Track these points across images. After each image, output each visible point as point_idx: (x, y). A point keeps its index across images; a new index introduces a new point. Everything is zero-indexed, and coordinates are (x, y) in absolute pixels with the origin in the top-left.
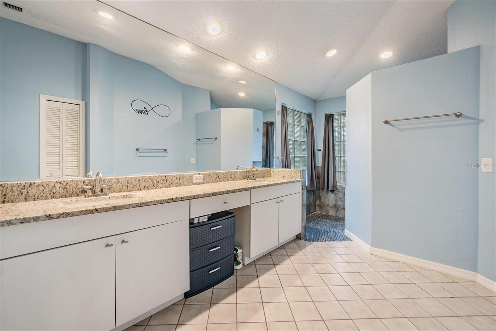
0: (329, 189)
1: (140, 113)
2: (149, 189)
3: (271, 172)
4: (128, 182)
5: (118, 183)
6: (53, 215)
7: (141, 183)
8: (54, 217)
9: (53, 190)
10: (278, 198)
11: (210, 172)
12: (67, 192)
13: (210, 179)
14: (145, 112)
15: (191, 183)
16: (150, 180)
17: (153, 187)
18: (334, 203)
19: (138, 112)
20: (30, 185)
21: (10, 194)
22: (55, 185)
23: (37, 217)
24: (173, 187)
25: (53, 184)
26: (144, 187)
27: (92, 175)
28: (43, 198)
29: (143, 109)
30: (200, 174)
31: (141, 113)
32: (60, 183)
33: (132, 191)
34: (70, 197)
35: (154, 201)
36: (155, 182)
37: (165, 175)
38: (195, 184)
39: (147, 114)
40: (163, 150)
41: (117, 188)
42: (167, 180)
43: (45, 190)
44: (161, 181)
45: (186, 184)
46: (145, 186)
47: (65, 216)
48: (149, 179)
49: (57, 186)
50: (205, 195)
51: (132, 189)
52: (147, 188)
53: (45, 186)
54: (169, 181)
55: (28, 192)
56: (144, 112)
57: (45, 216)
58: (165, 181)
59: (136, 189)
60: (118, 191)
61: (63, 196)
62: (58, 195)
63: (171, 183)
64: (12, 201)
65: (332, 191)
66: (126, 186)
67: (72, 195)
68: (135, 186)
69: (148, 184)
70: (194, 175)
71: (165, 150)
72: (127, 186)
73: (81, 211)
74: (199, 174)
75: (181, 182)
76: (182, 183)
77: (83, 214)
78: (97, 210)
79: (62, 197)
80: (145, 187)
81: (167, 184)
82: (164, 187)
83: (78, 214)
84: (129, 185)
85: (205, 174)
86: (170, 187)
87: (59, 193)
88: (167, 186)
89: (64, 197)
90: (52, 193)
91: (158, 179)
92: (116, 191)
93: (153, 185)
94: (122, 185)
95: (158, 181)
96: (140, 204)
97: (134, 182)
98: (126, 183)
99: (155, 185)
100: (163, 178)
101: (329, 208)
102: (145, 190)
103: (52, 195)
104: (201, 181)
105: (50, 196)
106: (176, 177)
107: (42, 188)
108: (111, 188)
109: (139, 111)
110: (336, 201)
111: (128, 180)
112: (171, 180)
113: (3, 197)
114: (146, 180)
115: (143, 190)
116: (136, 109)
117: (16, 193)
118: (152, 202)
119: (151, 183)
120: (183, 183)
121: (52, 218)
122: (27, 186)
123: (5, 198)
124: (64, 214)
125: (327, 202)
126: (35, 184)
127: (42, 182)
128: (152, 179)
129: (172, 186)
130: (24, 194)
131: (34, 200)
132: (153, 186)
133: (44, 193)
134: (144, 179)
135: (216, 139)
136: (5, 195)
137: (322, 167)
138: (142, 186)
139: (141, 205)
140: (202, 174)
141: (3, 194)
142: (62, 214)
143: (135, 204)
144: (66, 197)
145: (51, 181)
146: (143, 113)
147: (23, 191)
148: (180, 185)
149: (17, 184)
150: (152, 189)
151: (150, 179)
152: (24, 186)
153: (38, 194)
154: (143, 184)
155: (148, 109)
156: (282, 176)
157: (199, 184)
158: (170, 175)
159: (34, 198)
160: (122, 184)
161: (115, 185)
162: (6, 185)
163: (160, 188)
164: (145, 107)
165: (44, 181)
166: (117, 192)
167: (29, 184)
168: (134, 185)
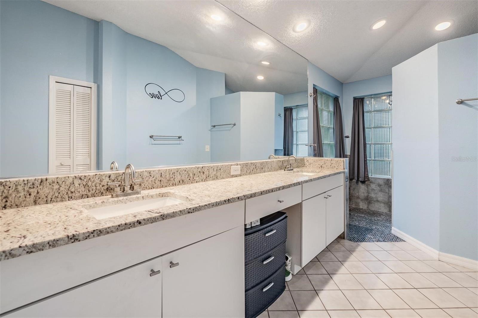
0: (360, 179)
1: (154, 98)
2: (184, 184)
3: (305, 161)
4: (161, 176)
5: (150, 177)
6: (78, 235)
7: (176, 177)
8: (81, 238)
9: (71, 187)
10: (324, 192)
11: (248, 162)
12: (89, 190)
13: (247, 170)
14: (159, 96)
15: (228, 176)
16: (186, 172)
17: (189, 181)
18: (366, 194)
19: (152, 97)
20: (41, 182)
21: (14, 196)
22: (73, 181)
23: (54, 240)
24: (210, 180)
25: (71, 180)
26: (179, 181)
27: (117, 167)
28: (58, 199)
29: (156, 93)
30: (237, 165)
31: (155, 98)
32: (80, 179)
33: (166, 186)
34: (92, 196)
35: (209, 204)
36: (191, 175)
37: (202, 166)
38: (233, 176)
39: (161, 99)
40: (178, 138)
41: (149, 183)
42: (204, 173)
43: (61, 189)
44: (197, 173)
45: (224, 177)
46: (180, 180)
47: (96, 235)
48: (184, 171)
49: (77, 182)
50: (262, 193)
51: (166, 184)
52: (183, 182)
53: (61, 183)
54: (206, 173)
55: (38, 193)
56: (158, 97)
57: (67, 238)
58: (202, 174)
59: (171, 184)
60: (150, 187)
61: (84, 196)
62: (77, 195)
63: (208, 176)
64: (17, 205)
65: (363, 182)
66: (159, 180)
67: (95, 195)
68: (169, 180)
69: (183, 178)
70: (232, 166)
71: (179, 137)
72: (161, 181)
73: (119, 226)
74: (236, 164)
75: (218, 174)
76: (219, 176)
77: (122, 230)
78: (140, 223)
79: (82, 197)
80: (181, 182)
81: (204, 177)
82: (201, 181)
83: (114, 230)
84: (162, 179)
85: (242, 164)
86: (206, 181)
87: (79, 192)
88: (203, 180)
89: (85, 198)
90: (69, 193)
91: (195, 172)
92: (147, 187)
93: (188, 179)
94: (155, 180)
95: (195, 174)
96: (193, 210)
97: (168, 176)
98: (159, 177)
99: (191, 179)
100: (199, 170)
101: (359, 201)
102: (180, 185)
103: (70, 195)
104: (239, 172)
105: (67, 196)
106: (214, 169)
107: (56, 187)
108: (142, 184)
109: (153, 96)
110: (368, 192)
111: (161, 173)
112: (208, 172)
113: (4, 200)
114: (181, 173)
115: (178, 185)
116: (150, 93)
117: (22, 194)
118: (206, 205)
119: (187, 176)
120: (220, 175)
121: (77, 239)
122: (37, 184)
123: (7, 201)
124: (95, 232)
125: (357, 194)
126: (48, 181)
127: (57, 178)
128: (187, 172)
129: (209, 179)
130: (33, 195)
131: (47, 202)
132: (189, 179)
133: (59, 193)
134: (179, 172)
135: (235, 125)
136: (6, 197)
137: (350, 156)
138: (177, 180)
140: (240, 165)
141: (4, 195)
142: (92, 233)
143: (187, 210)
144: (87, 197)
145: (69, 176)
146: (157, 97)
147: (31, 190)
148: (217, 178)
149: (24, 181)
150: (188, 183)
151: (185, 171)
152: (33, 184)
153: (51, 194)
154: (178, 178)
155: (162, 93)
156: (320, 166)
157: (236, 176)
158: (207, 166)
159: (45, 199)
160: (154, 178)
161: (146, 179)
162: (8, 183)
163: (197, 182)
164: (159, 92)
165: (59, 176)
166: (148, 188)
167: (40, 181)
168: (168, 179)
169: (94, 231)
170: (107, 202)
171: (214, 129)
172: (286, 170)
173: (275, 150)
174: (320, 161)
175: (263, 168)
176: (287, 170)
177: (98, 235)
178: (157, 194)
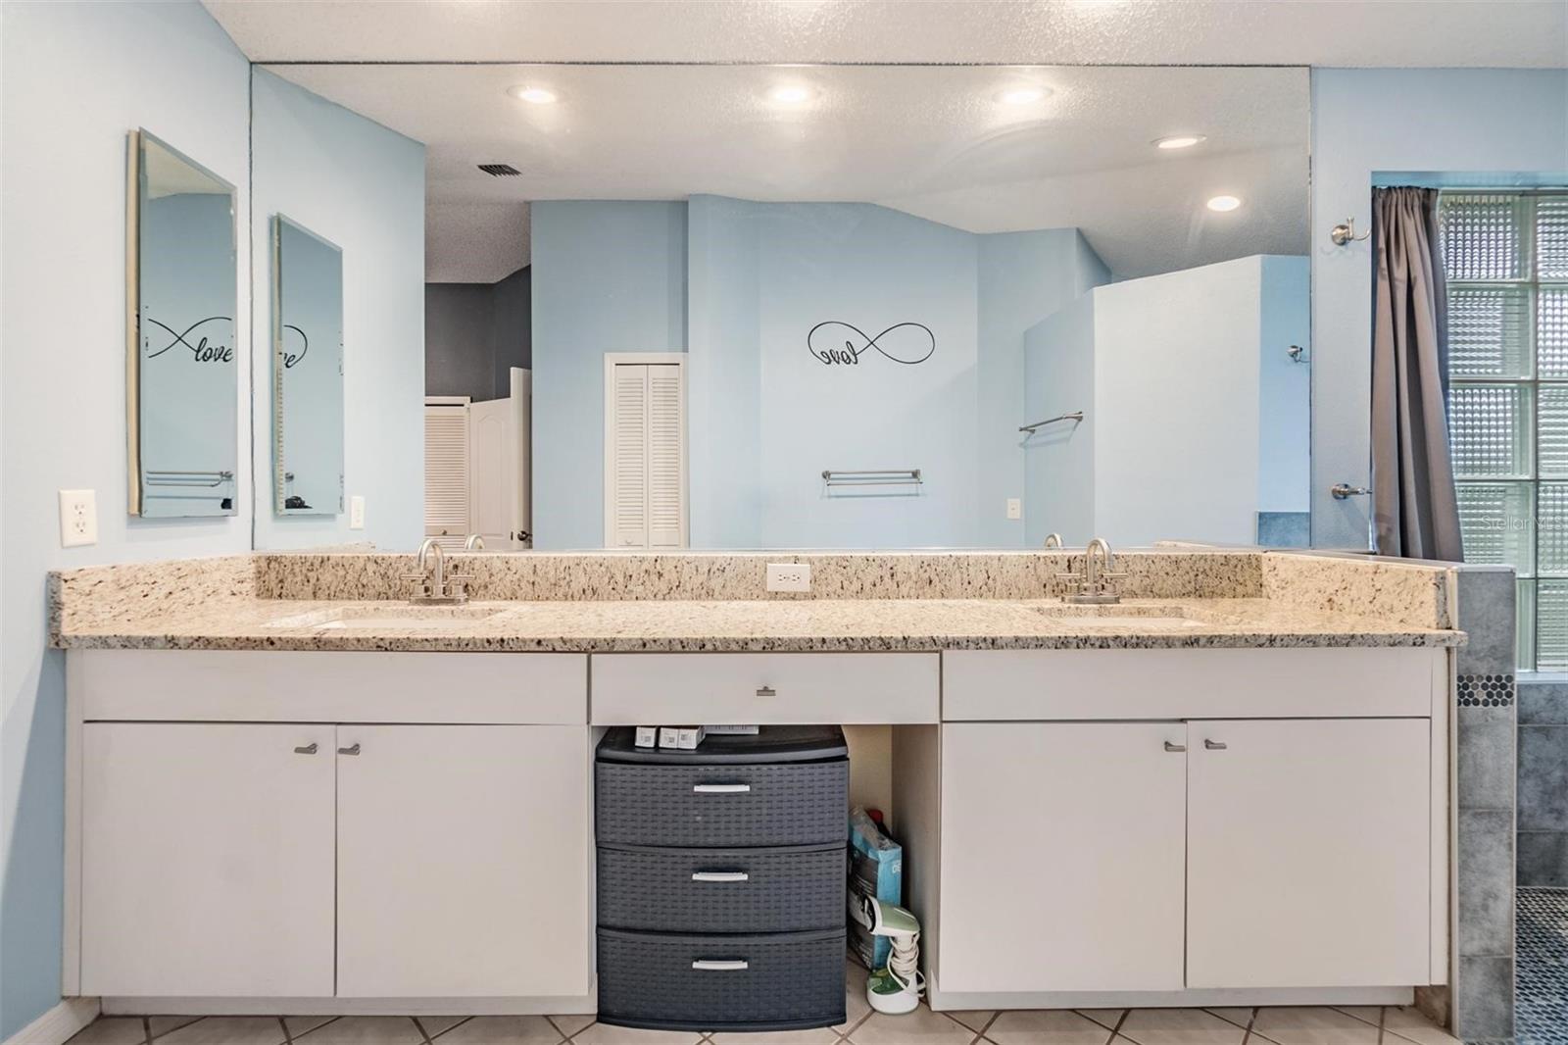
1: (833, 363)
2: (598, 600)
3: (1265, 569)
4: (535, 572)
5: (507, 571)
6: (178, 639)
7: (573, 578)
8: (182, 643)
9: (362, 577)
10: (1182, 720)
11: (848, 554)
12: (389, 586)
13: (846, 583)
14: (848, 357)
15: (756, 592)
16: (603, 569)
17: (613, 592)
19: (827, 361)
20: (322, 562)
21: (289, 580)
22: (365, 565)
23: (150, 638)
24: (682, 599)
25: (360, 564)
26: (584, 591)
28: (345, 595)
29: (842, 347)
30: (796, 560)
31: (838, 363)
32: (376, 562)
33: (547, 599)
34: (394, 598)
36: (620, 578)
37: (654, 555)
38: (775, 596)
39: (856, 363)
40: (910, 475)
41: (505, 586)
42: (660, 575)
43: (349, 577)
44: (639, 574)
45: (737, 594)
46: (586, 588)
47: (202, 646)
48: (597, 566)
49: (371, 567)
50: (644, 645)
51: (547, 594)
52: (594, 594)
53: (347, 567)
54: (671, 576)
55: (318, 580)
56: (845, 358)
57: (164, 639)
58: (655, 577)
59: (560, 595)
60: (509, 595)
61: (382, 595)
62: (372, 591)
63: (678, 587)
64: (293, 596)
66: (528, 581)
67: (400, 595)
68: (555, 585)
69: (595, 583)
70: (770, 562)
71: (915, 474)
72: (533, 583)
74: (793, 560)
75: (716, 583)
76: (718, 589)
77: (241, 648)
78: (272, 643)
79: (378, 596)
80: (587, 592)
81: (663, 586)
82: (652, 597)
83: (229, 645)
84: (538, 580)
85: (821, 560)
86: (671, 599)
87: (374, 587)
88: (660, 596)
89: (383, 599)
90: (360, 586)
91: (630, 569)
92: (502, 594)
93: (611, 587)
94: (519, 580)
95: (631, 576)
96: (391, 643)
97: (553, 573)
98: (528, 573)
99: (620, 587)
100: (645, 566)
102: (586, 599)
103: (361, 591)
104: (805, 586)
105: (355, 592)
106: (697, 567)
107: (342, 573)
108: (490, 586)
109: (831, 357)
111: (535, 566)
112: (675, 575)
113: (280, 585)
114: (588, 569)
115: (580, 599)
116: (822, 353)
117: (299, 579)
119: (606, 580)
120: (724, 586)
121: (177, 645)
122: (317, 563)
123: (282, 588)
124: (201, 641)
126: (330, 562)
127: (343, 557)
128: (608, 567)
129: (680, 594)
130: (313, 581)
131: (329, 597)
132: (613, 589)
133: (345, 584)
134: (582, 566)
135: (1080, 419)
136: (281, 581)
138: (576, 587)
139: (392, 646)
140: (810, 561)
141: (280, 578)
142: (197, 640)
144: (387, 598)
145: (360, 555)
146: (843, 359)
147: (310, 574)
148: (710, 594)
149: (301, 558)
150: (608, 599)
151: (601, 565)
152: (312, 565)
153: (335, 584)
154: (580, 581)
155: (859, 343)
156: (1322, 599)
157: (793, 599)
158: (673, 558)
159: (327, 592)
160: (517, 576)
161: (499, 576)
162: (283, 560)
163: (637, 598)
164: (848, 342)
165: (346, 555)
166: (504, 596)
167: (320, 560)
168: (553, 582)
169: (200, 638)
170: (383, 611)
171: (1034, 439)
172: (1067, 598)
173: (1261, 515)
174: (1321, 576)
175: (936, 580)
176: (1070, 601)
177: (206, 648)
178: (483, 610)
